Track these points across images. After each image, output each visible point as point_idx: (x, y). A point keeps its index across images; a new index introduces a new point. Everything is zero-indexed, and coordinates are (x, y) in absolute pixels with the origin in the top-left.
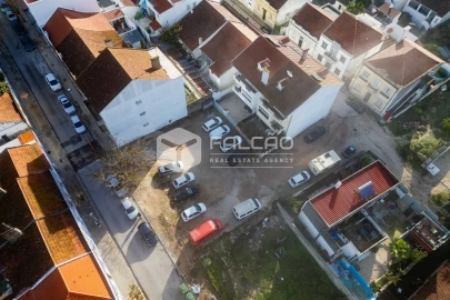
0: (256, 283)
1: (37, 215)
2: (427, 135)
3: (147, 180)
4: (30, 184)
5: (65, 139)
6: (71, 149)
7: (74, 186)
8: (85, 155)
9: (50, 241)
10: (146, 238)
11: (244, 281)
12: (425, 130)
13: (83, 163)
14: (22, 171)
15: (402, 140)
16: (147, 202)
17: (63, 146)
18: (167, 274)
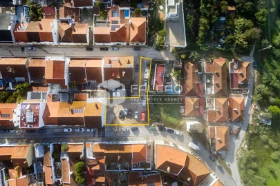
0: (160, 111)
1: (118, 152)
2: (158, 37)
3: (120, 121)
4: (107, 150)
5: (92, 135)
6: (97, 135)
7: (110, 139)
8: (102, 133)
9: (126, 151)
10: (135, 130)
11: (158, 114)
12: (156, 36)
13: (104, 134)
14: (103, 151)
15: (154, 46)
16: (126, 124)
17: (94, 137)
18: (145, 129)
